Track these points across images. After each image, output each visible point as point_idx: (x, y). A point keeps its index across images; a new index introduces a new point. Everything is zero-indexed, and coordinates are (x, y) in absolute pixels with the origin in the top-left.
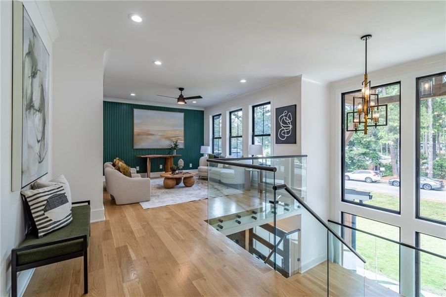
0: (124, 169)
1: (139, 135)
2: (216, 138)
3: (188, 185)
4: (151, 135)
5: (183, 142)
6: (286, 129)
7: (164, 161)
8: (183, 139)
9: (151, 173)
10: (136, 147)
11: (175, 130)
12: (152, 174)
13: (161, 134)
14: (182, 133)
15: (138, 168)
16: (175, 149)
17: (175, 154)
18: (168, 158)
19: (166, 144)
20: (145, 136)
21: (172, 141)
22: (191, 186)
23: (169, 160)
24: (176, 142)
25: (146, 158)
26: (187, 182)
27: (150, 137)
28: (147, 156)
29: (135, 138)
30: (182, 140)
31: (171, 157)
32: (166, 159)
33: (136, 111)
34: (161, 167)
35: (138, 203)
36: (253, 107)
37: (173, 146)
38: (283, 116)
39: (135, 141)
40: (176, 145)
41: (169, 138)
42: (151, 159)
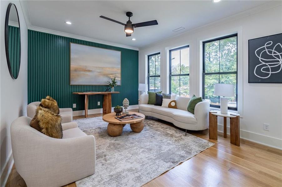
0: (48, 123)
1: (76, 70)
2: (151, 76)
3: (137, 130)
4: (89, 71)
5: (120, 79)
6: (270, 65)
7: (102, 98)
8: (120, 76)
9: (88, 110)
10: (72, 83)
11: (113, 68)
12: (90, 112)
13: (99, 71)
14: (119, 71)
15: (75, 106)
16: (113, 86)
17: (113, 91)
18: (106, 95)
19: (103, 81)
20: (82, 72)
21: (109, 78)
22: (140, 132)
23: (107, 98)
24: (114, 79)
25: (84, 95)
26: (136, 128)
27: (88, 73)
28: (84, 93)
29: (72, 74)
30: (119, 78)
31: (109, 94)
32: (103, 96)
33: (73, 46)
34: (99, 103)
35: (74, 182)
36: (204, 43)
37: (111, 83)
38: (264, 49)
39: (71, 77)
40: (114, 82)
41: (106, 75)
42: (89, 96)
